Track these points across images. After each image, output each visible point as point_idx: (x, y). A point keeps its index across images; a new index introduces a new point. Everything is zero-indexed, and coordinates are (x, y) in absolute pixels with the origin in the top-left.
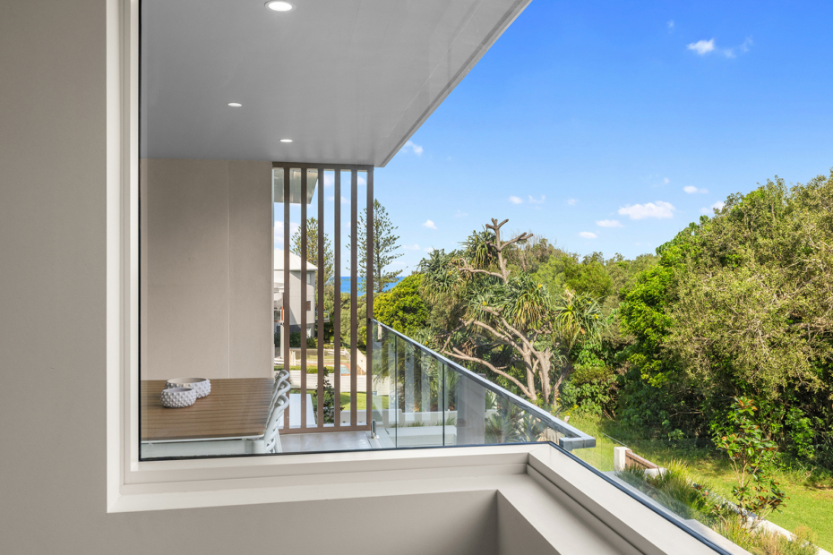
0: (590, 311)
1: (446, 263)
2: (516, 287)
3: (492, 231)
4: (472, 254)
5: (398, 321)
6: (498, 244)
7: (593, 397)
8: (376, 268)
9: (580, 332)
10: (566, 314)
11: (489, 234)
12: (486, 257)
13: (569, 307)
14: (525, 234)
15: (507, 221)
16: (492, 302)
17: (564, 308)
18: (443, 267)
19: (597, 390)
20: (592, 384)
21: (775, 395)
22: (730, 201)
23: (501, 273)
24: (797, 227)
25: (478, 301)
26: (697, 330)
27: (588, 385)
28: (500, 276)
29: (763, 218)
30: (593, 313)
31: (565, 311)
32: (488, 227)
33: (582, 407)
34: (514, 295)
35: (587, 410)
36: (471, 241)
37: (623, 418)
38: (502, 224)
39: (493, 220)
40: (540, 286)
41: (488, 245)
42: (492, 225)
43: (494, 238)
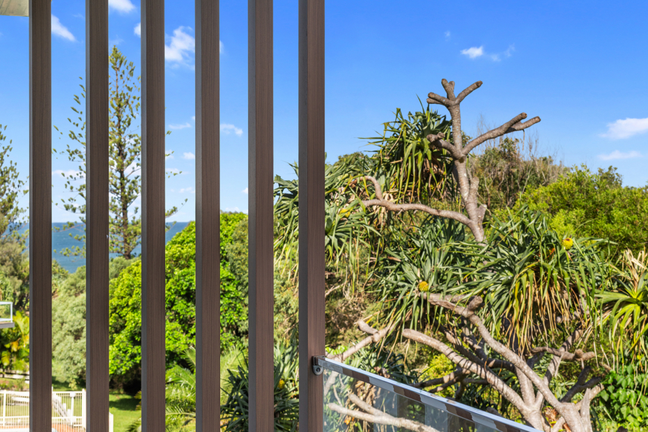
1: (332, 189)
2: (512, 245)
4: (391, 165)
6: (458, 141)
8: (118, 204)
10: (628, 310)
11: (434, 117)
13: (636, 291)
14: (523, 116)
15: (478, 85)
16: (442, 282)
23: (467, 214)
25: (407, 281)
28: (463, 218)
31: (625, 303)
32: (435, 99)
34: (507, 266)
36: (389, 134)
38: (467, 93)
39: (444, 84)
40: (566, 243)
41: (434, 144)
42: (442, 94)
43: (446, 126)
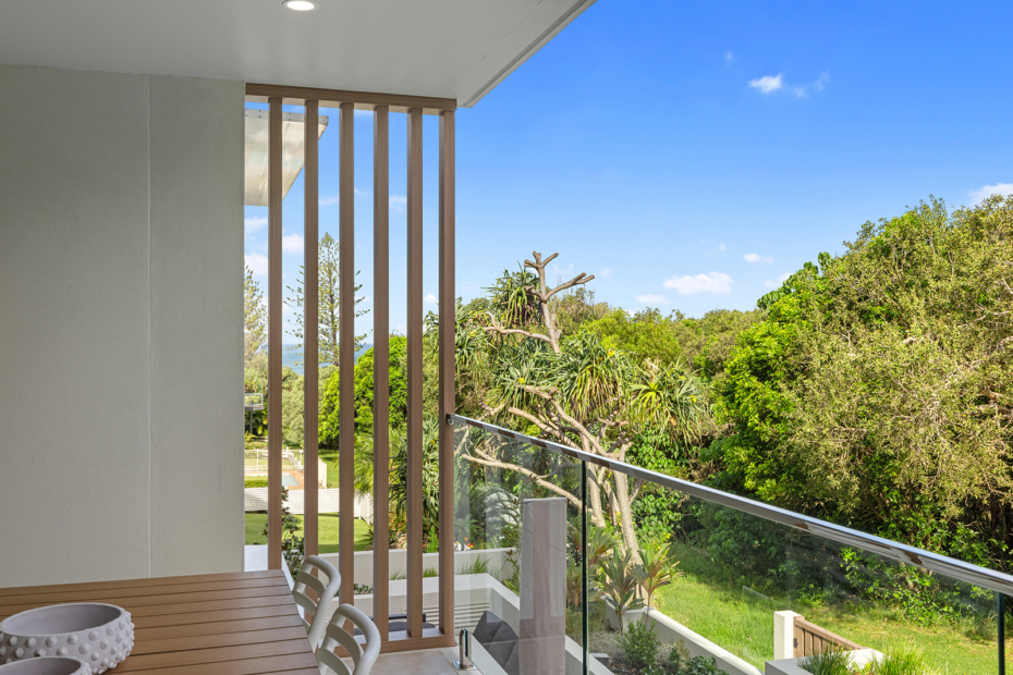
0: (684, 389)
1: (464, 320)
2: (577, 355)
3: (533, 271)
4: (501, 305)
5: (368, 407)
6: (543, 290)
7: (659, 513)
9: (669, 422)
10: (649, 395)
11: (529, 275)
12: (524, 310)
13: (653, 384)
14: (584, 275)
15: (556, 255)
16: (533, 378)
17: (645, 387)
18: (462, 325)
19: (664, 505)
20: (657, 496)
21: (956, 511)
22: (867, 230)
23: (549, 336)
24: (986, 264)
25: (511, 378)
26: (842, 415)
27: (652, 497)
28: (547, 338)
29: (920, 253)
30: (687, 394)
31: (647, 391)
32: (529, 264)
33: (644, 529)
34: (573, 368)
35: (651, 533)
36: (500, 286)
37: (711, 544)
38: (549, 260)
39: (535, 255)
40: (610, 354)
41: (529, 292)
42: (533, 261)
43: (536, 281)
